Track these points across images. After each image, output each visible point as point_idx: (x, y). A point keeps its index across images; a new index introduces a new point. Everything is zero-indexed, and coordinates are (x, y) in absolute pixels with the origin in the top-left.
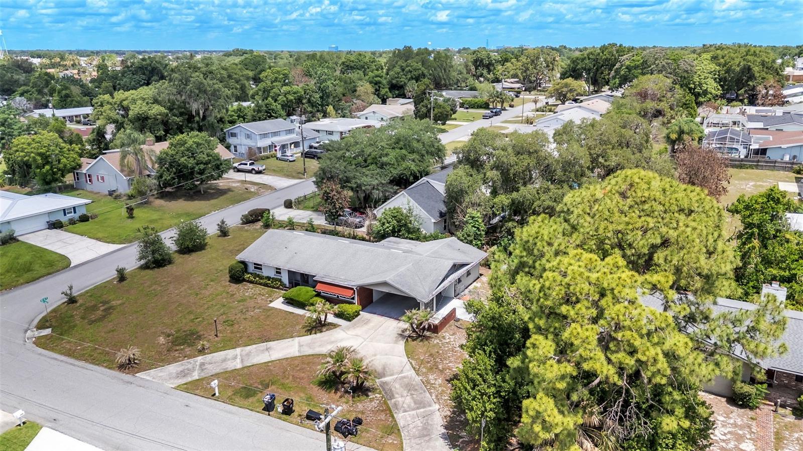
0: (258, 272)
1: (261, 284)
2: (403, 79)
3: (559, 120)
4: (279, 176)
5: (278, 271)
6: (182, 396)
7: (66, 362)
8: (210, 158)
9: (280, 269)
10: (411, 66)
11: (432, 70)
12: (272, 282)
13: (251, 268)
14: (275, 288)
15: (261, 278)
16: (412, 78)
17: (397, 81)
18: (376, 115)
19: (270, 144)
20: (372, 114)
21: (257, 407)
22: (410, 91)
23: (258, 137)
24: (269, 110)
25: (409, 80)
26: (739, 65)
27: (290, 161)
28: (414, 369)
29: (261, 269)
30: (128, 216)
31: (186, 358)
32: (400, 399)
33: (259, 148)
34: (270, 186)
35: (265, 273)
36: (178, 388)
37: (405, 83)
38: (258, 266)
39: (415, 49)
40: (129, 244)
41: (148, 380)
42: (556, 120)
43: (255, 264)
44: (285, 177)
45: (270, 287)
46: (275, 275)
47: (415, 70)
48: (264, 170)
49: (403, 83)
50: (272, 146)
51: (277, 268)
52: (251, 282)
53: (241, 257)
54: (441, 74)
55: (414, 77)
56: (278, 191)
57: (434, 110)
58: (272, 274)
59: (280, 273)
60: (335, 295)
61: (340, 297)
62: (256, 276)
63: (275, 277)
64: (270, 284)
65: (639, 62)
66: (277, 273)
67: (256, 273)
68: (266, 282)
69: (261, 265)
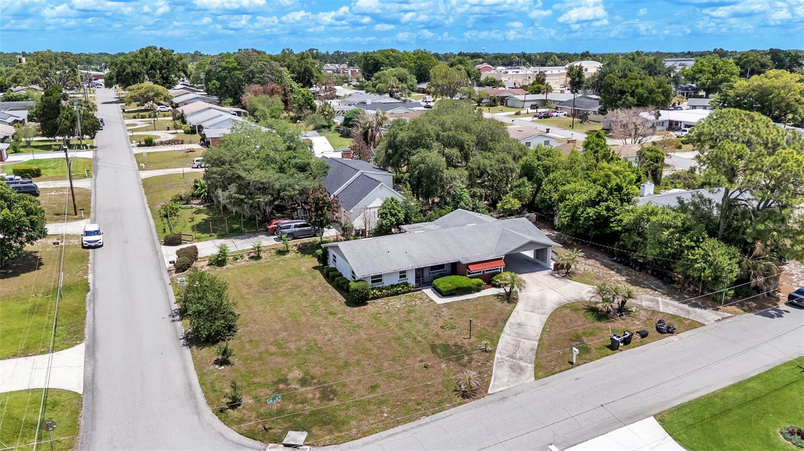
1: (387, 296)
5: (403, 274)
6: (556, 378)
9: (405, 272)
12: (402, 288)
13: (370, 283)
15: (387, 288)
26: (301, 67)
29: (381, 280)
31: (491, 362)
35: (387, 282)
36: (538, 378)
38: (377, 279)
40: (85, 342)
41: (508, 389)
43: (372, 277)
45: (402, 293)
46: (399, 280)
51: (401, 272)
52: (380, 297)
58: (396, 280)
59: (405, 276)
60: (480, 272)
61: (487, 271)
62: (380, 289)
63: (400, 282)
64: (400, 290)
65: (235, 64)
66: (401, 277)
67: (377, 286)
68: (394, 291)
69: (381, 276)
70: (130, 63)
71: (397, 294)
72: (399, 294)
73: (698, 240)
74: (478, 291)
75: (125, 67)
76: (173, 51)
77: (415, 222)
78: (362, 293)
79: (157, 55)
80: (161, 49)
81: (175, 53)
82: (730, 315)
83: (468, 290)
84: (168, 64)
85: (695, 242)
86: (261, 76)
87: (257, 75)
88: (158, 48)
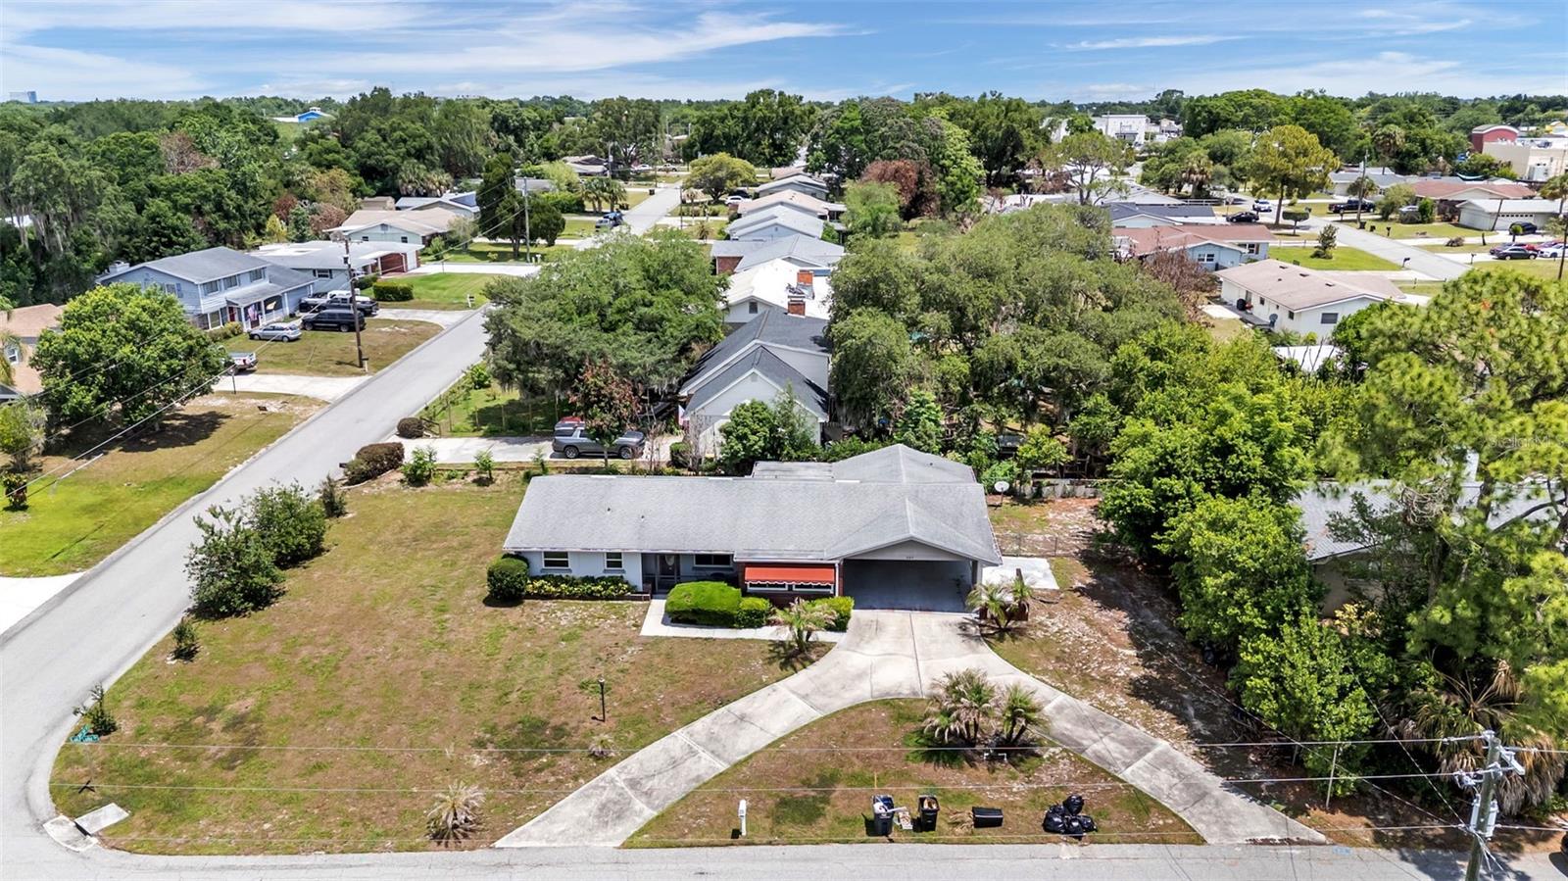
0: (556, 571)
1: (572, 597)
2: (391, 157)
3: (780, 228)
4: (301, 375)
5: (614, 559)
6: (662, 857)
7: (274, 867)
8: (191, 342)
9: (619, 555)
10: (403, 130)
11: (446, 138)
12: (606, 587)
13: (538, 565)
14: (612, 599)
15: (572, 582)
16: (408, 154)
17: (378, 161)
18: (389, 231)
19: (224, 304)
20: (379, 230)
21: (852, 833)
22: (410, 182)
23: (200, 290)
24: (163, 228)
25: (403, 159)
26: (999, 128)
27: (290, 340)
28: (1058, 688)
29: (566, 564)
30: (7, 504)
31: (581, 781)
32: (1095, 747)
33: (203, 317)
34: (306, 397)
35: (577, 569)
36: (628, 845)
37: (396, 164)
38: (556, 559)
39: (397, 94)
40: (88, 572)
41: (541, 849)
42: (773, 228)
43: (547, 554)
44: (317, 375)
45: (601, 598)
46: (605, 571)
47: (414, 137)
48: (255, 363)
49: (391, 164)
50: (230, 310)
51: (609, 555)
52: (548, 597)
53: (511, 543)
54: (463, 145)
55: (413, 151)
56: (335, 406)
57: (530, 217)
58: (598, 569)
59: (619, 564)
60: (784, 586)
61: (797, 587)
62: (557, 581)
63: (607, 575)
64: (600, 592)
65: (857, 123)
66: (609, 564)
67: (555, 574)
68: (589, 591)
69: (565, 555)
70: (723, 120)
71: (591, 596)
72: (596, 599)
73: (1278, 617)
74: (751, 625)
75: (714, 126)
76: (801, 98)
77: (790, 459)
78: (501, 581)
79: (769, 106)
80: (781, 94)
81: (804, 101)
82: (1322, 837)
83: (725, 620)
84: (785, 122)
85: (1268, 618)
86: (898, 146)
87: (891, 144)
88: (777, 93)
